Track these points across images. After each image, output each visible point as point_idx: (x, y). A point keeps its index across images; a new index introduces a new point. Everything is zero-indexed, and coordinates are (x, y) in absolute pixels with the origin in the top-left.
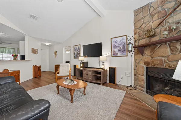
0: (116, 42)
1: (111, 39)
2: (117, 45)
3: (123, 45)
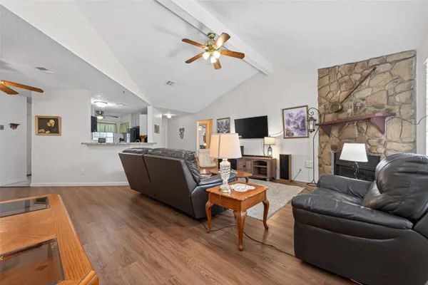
0: (290, 116)
1: (283, 110)
2: (292, 120)
3: (301, 120)
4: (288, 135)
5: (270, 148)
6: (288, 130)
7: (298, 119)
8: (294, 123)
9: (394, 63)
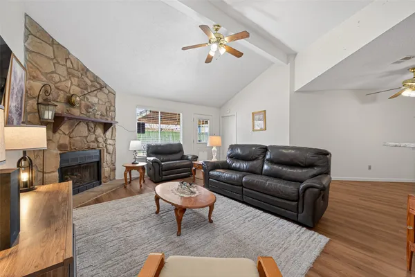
5: (25, 158)
6: (11, 112)
7: (18, 91)
9: (109, 92)
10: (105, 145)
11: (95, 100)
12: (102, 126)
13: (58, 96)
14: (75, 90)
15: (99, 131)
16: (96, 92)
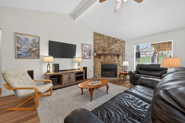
0: (85, 48)
1: (83, 44)
2: (86, 50)
3: (89, 51)
4: (84, 57)
5: (79, 64)
6: (84, 55)
7: (88, 50)
8: (87, 51)
9: (121, 42)
10: (118, 63)
11: (114, 47)
12: (117, 56)
13: (101, 49)
14: (106, 46)
15: (116, 58)
16: (114, 44)
